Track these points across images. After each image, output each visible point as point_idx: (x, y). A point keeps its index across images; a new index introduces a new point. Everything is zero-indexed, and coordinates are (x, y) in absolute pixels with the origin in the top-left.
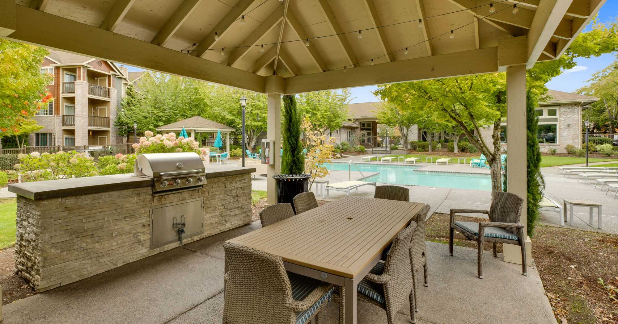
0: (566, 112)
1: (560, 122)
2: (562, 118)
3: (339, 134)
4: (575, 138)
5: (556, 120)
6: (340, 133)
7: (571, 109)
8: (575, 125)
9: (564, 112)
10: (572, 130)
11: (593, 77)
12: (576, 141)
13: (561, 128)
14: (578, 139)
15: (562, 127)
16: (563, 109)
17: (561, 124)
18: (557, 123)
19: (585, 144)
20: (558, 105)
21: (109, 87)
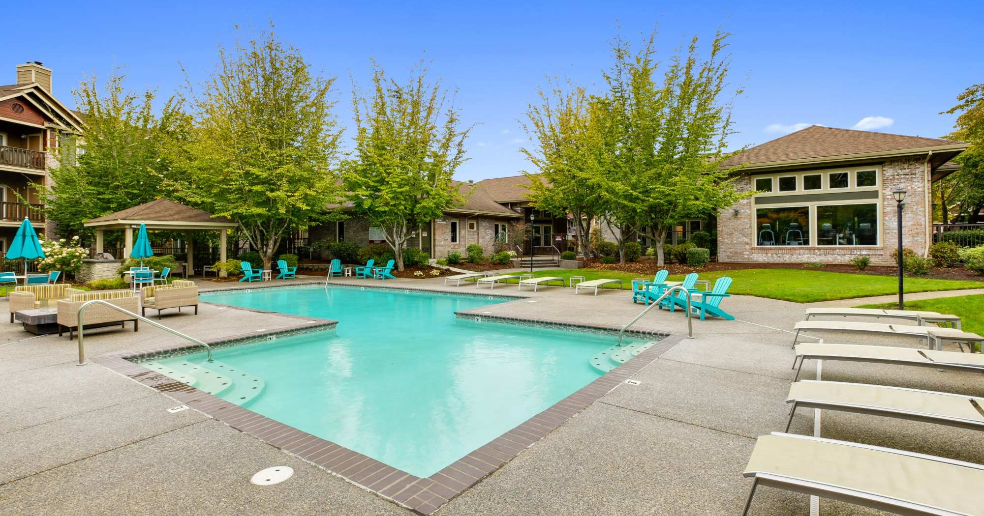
0: (896, 177)
1: (884, 199)
2: (888, 189)
3: (475, 229)
4: (917, 234)
5: (875, 194)
6: (478, 229)
7: (907, 171)
8: (917, 204)
9: (891, 178)
10: (910, 215)
11: (963, 102)
12: (919, 239)
13: (886, 211)
14: (923, 236)
15: (888, 209)
16: (889, 171)
17: (885, 203)
18: (878, 202)
19: (938, 245)
20: (881, 162)
21: (44, 150)
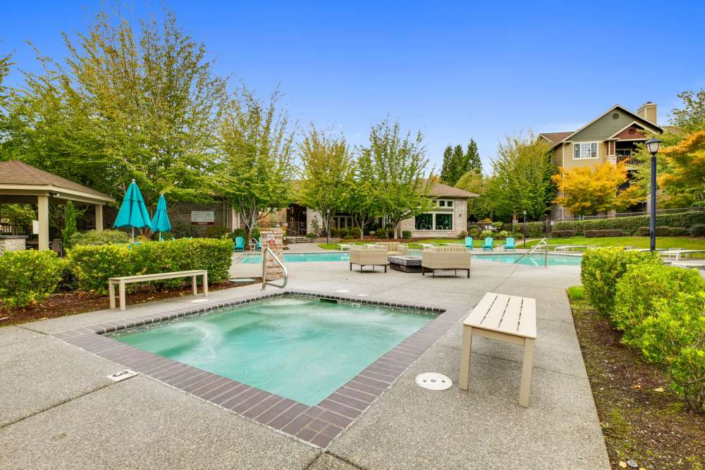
2: (456, 208)
5: (452, 210)
7: (461, 202)
8: (464, 215)
10: (462, 219)
15: (456, 216)
16: (457, 202)
18: (453, 213)
20: (454, 198)
